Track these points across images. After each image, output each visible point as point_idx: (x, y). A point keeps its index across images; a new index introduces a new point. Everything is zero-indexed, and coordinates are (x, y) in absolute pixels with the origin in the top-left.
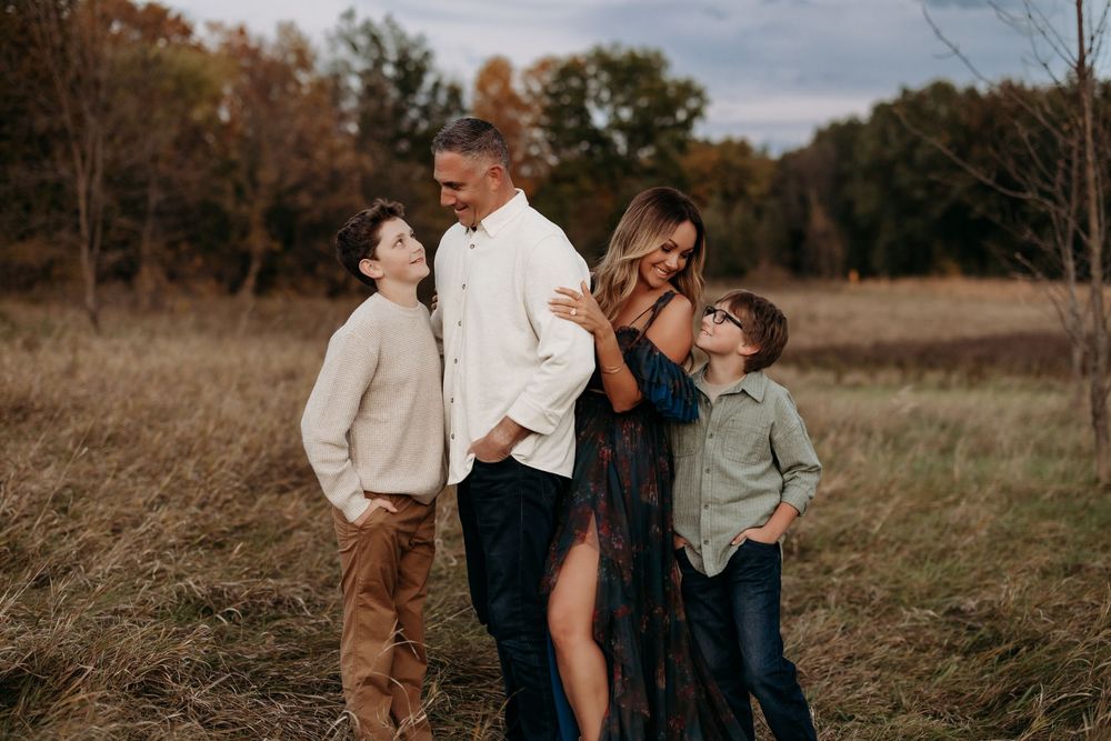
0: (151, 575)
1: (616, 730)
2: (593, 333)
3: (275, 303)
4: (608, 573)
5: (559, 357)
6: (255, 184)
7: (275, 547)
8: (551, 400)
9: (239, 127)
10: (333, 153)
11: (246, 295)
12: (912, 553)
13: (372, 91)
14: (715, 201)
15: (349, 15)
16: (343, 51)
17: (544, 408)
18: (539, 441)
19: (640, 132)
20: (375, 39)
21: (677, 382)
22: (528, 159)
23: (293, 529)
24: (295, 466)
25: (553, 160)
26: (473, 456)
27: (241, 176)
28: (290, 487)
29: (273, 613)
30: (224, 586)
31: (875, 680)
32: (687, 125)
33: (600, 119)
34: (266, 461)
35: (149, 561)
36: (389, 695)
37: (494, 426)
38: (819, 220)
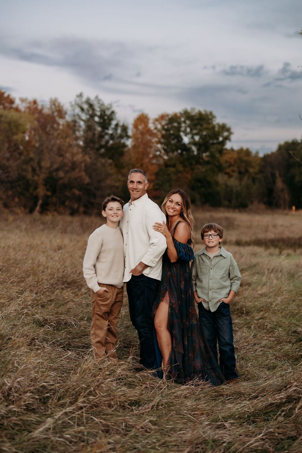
0: (23, 314)
1: (173, 357)
2: (166, 236)
3: (48, 218)
4: (171, 310)
5: (156, 243)
6: (41, 168)
7: (63, 307)
8: (154, 256)
9: (33, 143)
10: (73, 155)
11: (36, 214)
12: (285, 314)
13: (89, 128)
14: (236, 175)
15: (81, 95)
16: (78, 110)
17: (152, 259)
18: (151, 269)
19: (203, 146)
20: (91, 106)
21: (186, 250)
22: (155, 157)
23: (68, 302)
24: (66, 281)
25: (166, 157)
26: (131, 274)
27: (35, 165)
28: (65, 288)
29: (64, 327)
30: (48, 318)
31: (261, 351)
32: (223, 143)
33: (186, 140)
34: (56, 279)
35: (22, 310)
36: (105, 346)
37: (137, 264)
38: (280, 184)
